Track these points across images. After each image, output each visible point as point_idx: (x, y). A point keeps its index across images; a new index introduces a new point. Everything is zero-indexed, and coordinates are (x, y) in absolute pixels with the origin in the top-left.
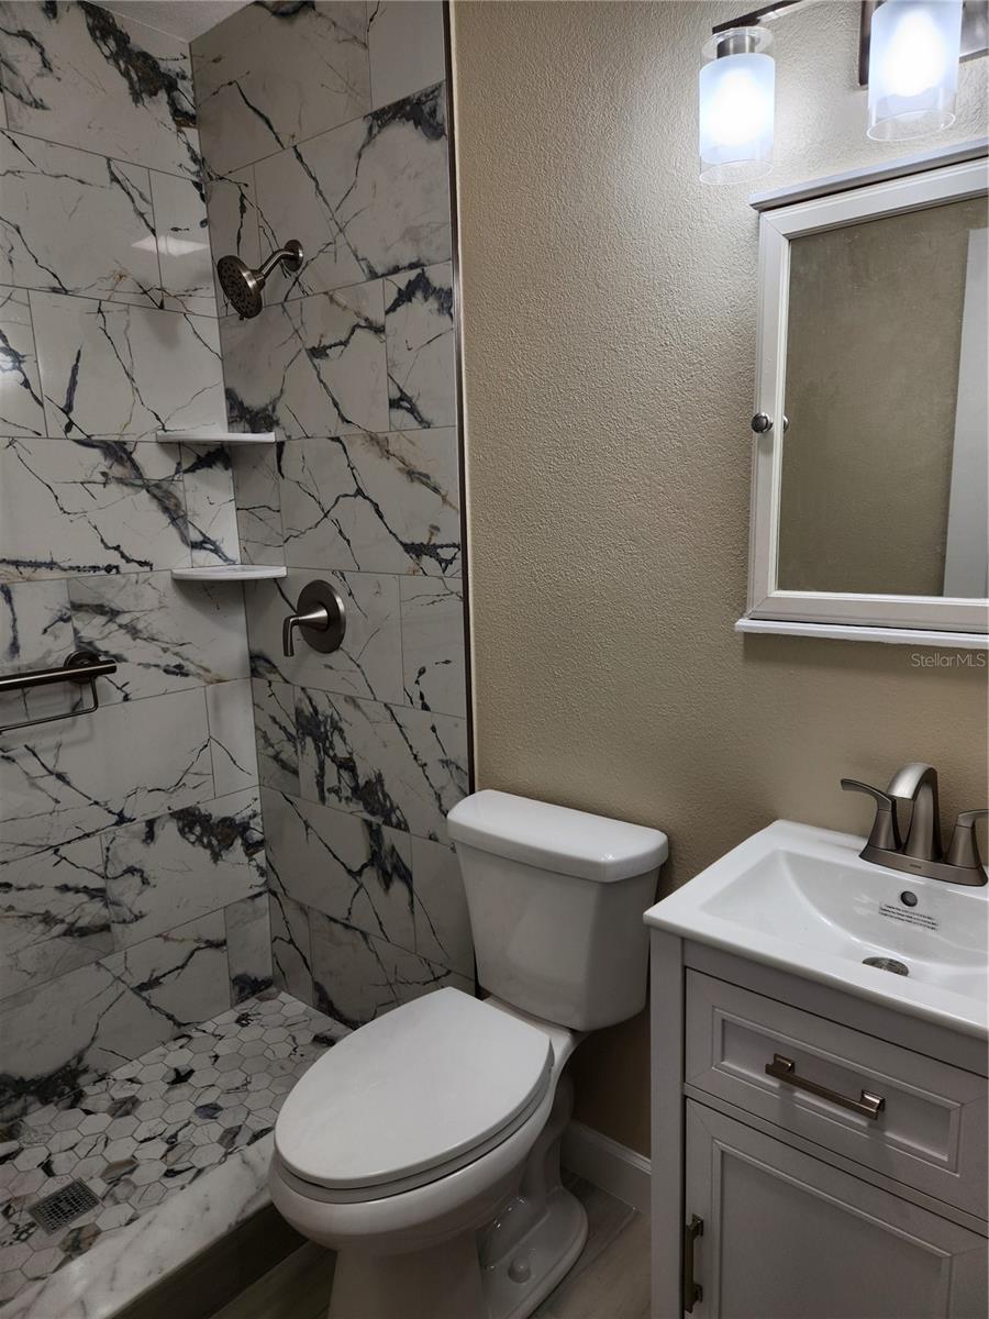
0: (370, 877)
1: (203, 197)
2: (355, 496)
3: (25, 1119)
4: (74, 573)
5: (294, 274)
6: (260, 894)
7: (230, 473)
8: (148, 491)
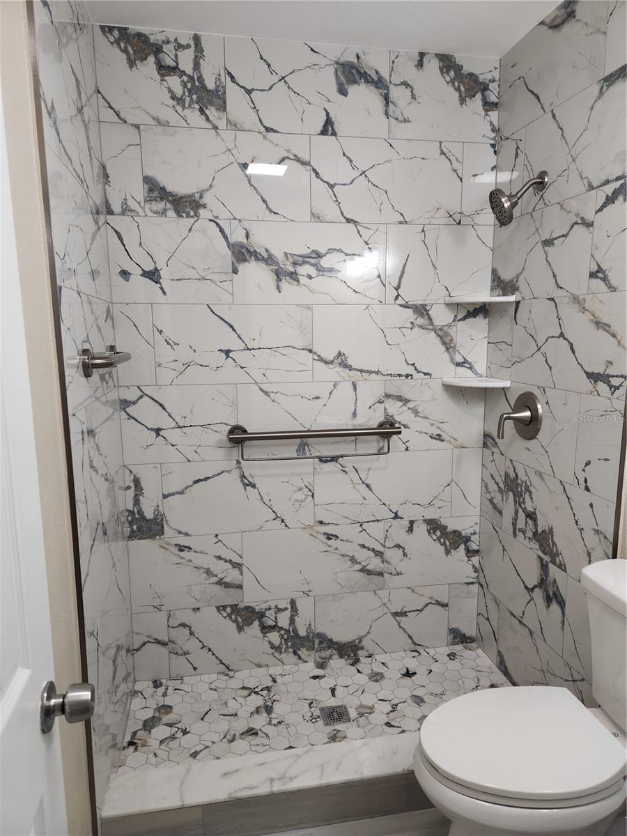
0: (538, 594)
1: (495, 152)
2: (559, 337)
3: (330, 661)
4: (389, 377)
5: (541, 193)
6: (473, 583)
7: (487, 320)
8: (435, 332)
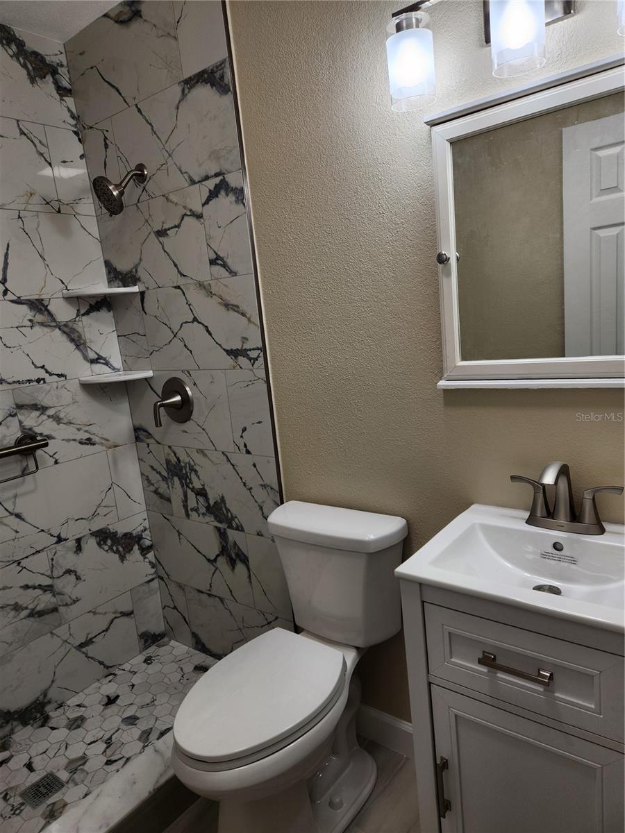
0: (222, 563)
1: (80, 140)
2: (192, 322)
3: (13, 736)
4: (17, 386)
5: (143, 185)
6: (153, 579)
7: (111, 313)
8: (60, 329)
